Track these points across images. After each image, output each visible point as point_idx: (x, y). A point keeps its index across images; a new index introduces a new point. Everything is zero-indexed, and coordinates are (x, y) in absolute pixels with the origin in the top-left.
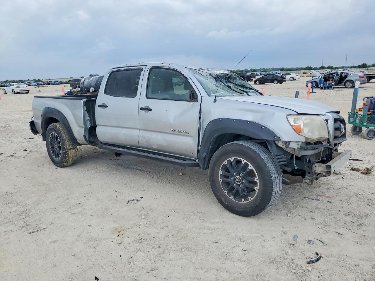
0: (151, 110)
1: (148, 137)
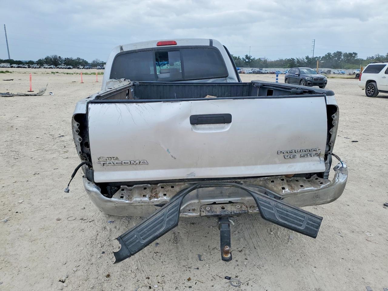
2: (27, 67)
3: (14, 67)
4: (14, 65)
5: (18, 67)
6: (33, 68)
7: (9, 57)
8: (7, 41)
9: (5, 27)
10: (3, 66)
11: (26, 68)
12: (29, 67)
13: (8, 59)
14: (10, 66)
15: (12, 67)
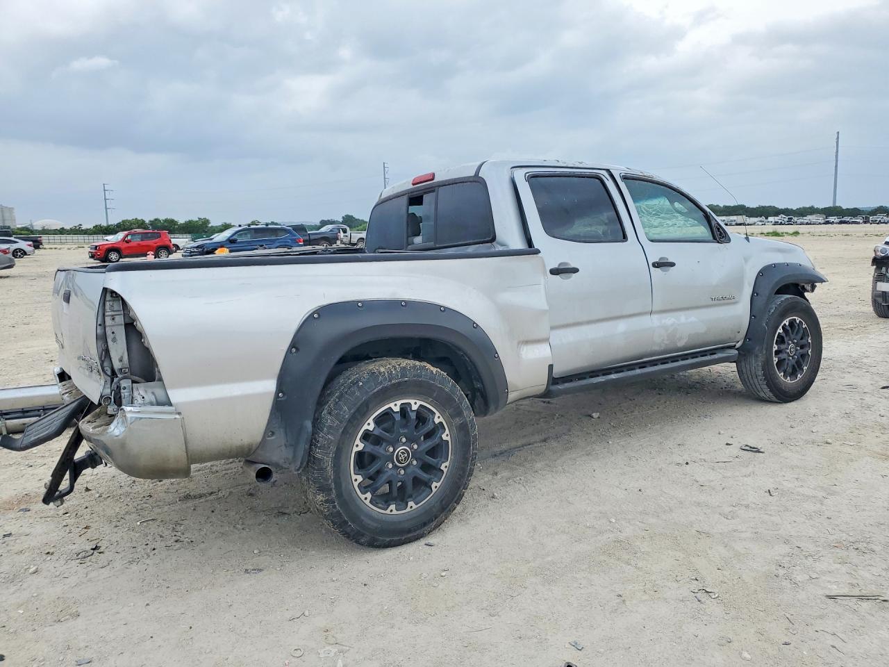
0: (672, 265)
1: (672, 325)
2: (861, 221)
3: (833, 223)
4: (831, 219)
5: (841, 223)
6: (874, 222)
7: (835, 201)
8: (836, 166)
9: (838, 138)
10: (809, 222)
11: (858, 223)
12: (865, 222)
13: (831, 205)
14: (823, 221)
15: (827, 223)
